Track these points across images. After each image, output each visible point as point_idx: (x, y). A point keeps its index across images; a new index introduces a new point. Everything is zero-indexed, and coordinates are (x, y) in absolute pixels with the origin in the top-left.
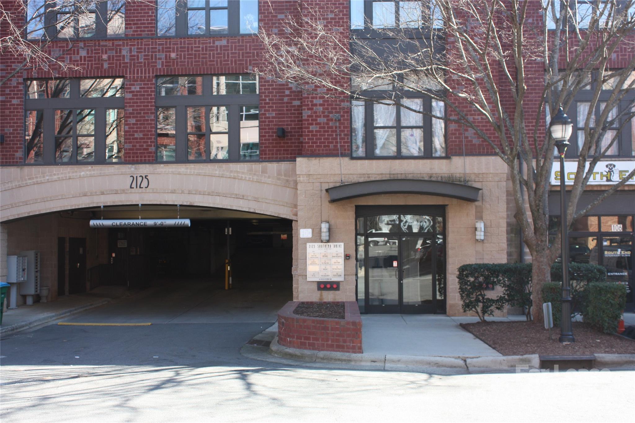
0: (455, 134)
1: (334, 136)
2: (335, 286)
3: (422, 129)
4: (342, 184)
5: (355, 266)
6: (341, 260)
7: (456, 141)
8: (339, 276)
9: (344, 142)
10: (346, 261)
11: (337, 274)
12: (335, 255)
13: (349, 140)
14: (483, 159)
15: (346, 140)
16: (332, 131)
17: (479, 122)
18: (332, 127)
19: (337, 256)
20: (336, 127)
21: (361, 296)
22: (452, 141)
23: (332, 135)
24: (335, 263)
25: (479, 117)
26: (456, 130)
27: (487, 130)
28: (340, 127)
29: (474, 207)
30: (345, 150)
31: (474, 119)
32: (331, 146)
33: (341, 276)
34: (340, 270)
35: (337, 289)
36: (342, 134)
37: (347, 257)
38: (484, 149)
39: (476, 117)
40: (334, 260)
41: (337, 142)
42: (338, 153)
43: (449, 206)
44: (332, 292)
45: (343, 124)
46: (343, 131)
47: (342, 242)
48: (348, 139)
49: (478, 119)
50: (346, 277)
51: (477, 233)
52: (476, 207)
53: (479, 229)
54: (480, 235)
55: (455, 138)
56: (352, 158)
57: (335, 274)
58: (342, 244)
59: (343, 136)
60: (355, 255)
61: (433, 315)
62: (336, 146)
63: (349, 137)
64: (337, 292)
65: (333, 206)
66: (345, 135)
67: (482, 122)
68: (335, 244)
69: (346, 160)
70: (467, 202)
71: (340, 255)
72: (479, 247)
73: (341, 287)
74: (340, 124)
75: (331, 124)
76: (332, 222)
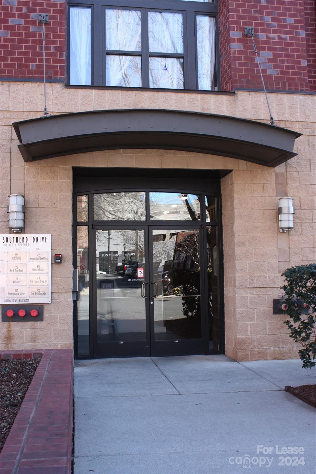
0: (239, 58)
1: (38, 50)
2: (34, 313)
3: (182, 60)
4: (44, 116)
5: (71, 276)
6: (47, 265)
7: (241, 70)
8: (41, 294)
9: (55, 61)
10: (55, 266)
11: (39, 290)
12: (36, 256)
13: (64, 58)
14: (286, 98)
15: (58, 58)
16: (34, 42)
17: (275, 43)
18: (34, 35)
19: (39, 258)
20: (40, 36)
21: (84, 315)
22: (236, 70)
23: (35, 48)
24: (34, 270)
25: (276, 36)
26: (240, 52)
27: (287, 56)
28: (47, 36)
29: (273, 175)
30: (56, 73)
31: (267, 37)
32: (32, 66)
33: (45, 294)
34: (45, 284)
35: (39, 317)
36: (52, 47)
37: (57, 259)
38: (284, 84)
39: (271, 35)
40: (33, 265)
41: (41, 60)
42: (44, 77)
43: (233, 172)
44: (29, 324)
45: (54, 30)
46: (54, 42)
47: (48, 232)
48: (61, 55)
49: (273, 38)
50: (56, 295)
51: (282, 217)
52: (277, 175)
53: (284, 210)
54: (286, 221)
55: (240, 64)
56: (68, 86)
57: (35, 290)
58: (48, 236)
59: (52, 50)
60: (71, 257)
61: (203, 356)
62: (40, 67)
63: (65, 54)
64: (39, 324)
65: (32, 168)
66: (56, 49)
67: (280, 44)
68: (35, 236)
69: (58, 88)
70: (261, 166)
71: (45, 256)
72: (283, 241)
73: (46, 315)
74: (47, 30)
75: (32, 29)
76: (31, 197)
